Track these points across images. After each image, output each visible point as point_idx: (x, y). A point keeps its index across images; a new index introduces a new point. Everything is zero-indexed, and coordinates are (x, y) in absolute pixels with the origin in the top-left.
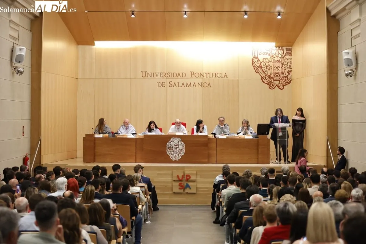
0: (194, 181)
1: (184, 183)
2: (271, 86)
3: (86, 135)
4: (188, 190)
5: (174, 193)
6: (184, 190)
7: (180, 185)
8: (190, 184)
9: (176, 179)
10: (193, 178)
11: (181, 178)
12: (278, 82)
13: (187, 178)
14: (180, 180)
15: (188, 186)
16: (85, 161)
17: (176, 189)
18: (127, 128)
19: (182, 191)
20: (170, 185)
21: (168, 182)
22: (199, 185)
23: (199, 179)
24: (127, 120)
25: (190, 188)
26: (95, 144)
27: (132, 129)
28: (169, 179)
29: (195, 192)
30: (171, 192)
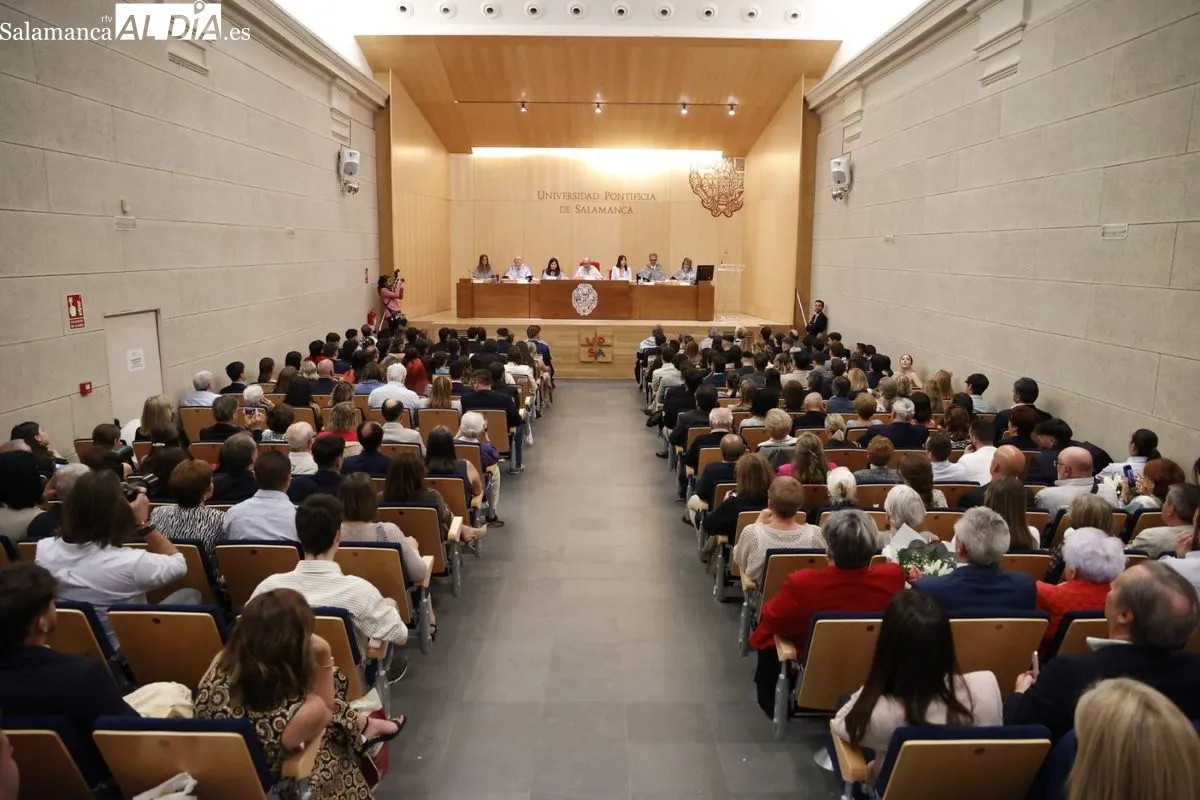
0: (609, 346)
1: (596, 349)
2: (715, 213)
3: (460, 280)
4: (600, 359)
5: (583, 362)
6: (596, 358)
7: (590, 351)
8: (603, 349)
9: (586, 343)
10: (608, 341)
11: (591, 341)
12: (725, 207)
13: (600, 341)
14: (590, 345)
15: (601, 353)
16: (460, 315)
17: (585, 357)
18: (519, 269)
19: (592, 359)
20: (575, 351)
21: (573, 347)
22: (617, 352)
23: (616, 343)
24: (518, 257)
25: (604, 356)
26: (473, 292)
27: (526, 271)
28: (575, 343)
29: (609, 360)
30: (576, 361)
